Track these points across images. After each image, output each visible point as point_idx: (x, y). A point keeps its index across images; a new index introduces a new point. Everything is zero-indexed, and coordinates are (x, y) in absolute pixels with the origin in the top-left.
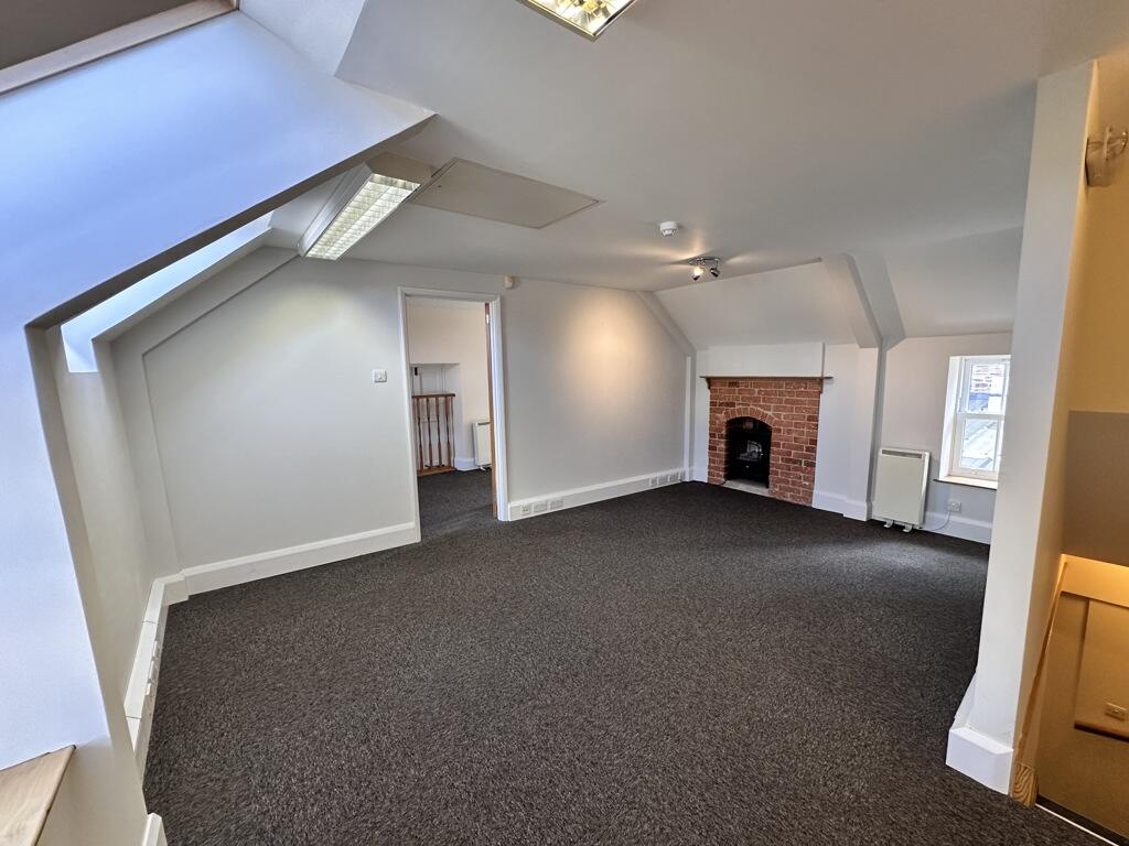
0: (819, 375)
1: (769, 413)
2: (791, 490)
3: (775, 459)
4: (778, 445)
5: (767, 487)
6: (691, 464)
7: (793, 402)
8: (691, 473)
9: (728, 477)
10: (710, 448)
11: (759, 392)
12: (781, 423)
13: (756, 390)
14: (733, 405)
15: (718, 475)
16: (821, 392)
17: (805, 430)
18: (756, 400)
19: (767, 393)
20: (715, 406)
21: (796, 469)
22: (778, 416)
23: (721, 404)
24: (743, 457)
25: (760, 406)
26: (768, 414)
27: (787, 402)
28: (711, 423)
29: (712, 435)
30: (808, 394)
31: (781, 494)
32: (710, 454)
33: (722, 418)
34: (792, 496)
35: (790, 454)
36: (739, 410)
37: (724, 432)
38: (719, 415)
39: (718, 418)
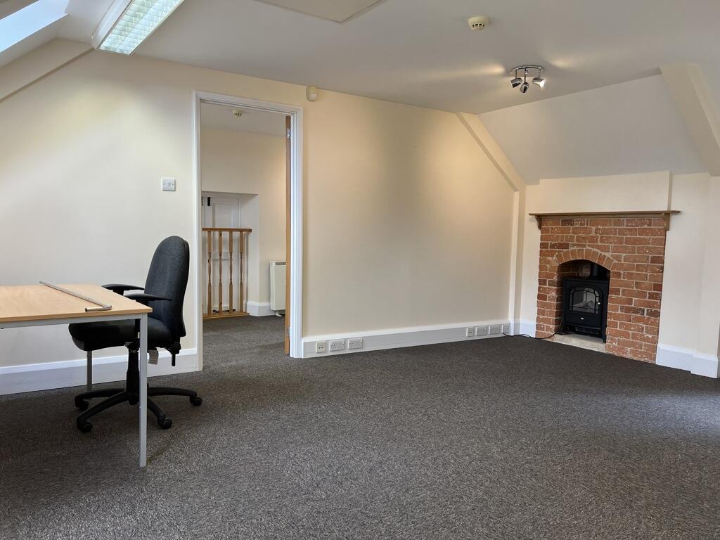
0: (665, 209)
1: (606, 254)
2: (631, 344)
3: (614, 308)
4: (616, 292)
5: (605, 342)
6: (516, 316)
7: (635, 242)
8: (517, 325)
9: (558, 331)
10: (540, 297)
11: (596, 231)
12: (620, 266)
13: (594, 228)
14: (566, 246)
15: (548, 329)
16: (667, 229)
17: (649, 273)
18: (593, 240)
19: (605, 231)
20: (546, 248)
21: (637, 320)
22: (618, 258)
23: (553, 246)
24: (577, 306)
25: (598, 247)
26: (607, 256)
27: (628, 241)
28: (540, 267)
29: (541, 282)
30: (653, 232)
31: (620, 350)
32: (539, 305)
33: (554, 262)
34: (632, 352)
35: (630, 302)
36: (574, 253)
37: (555, 278)
38: (550, 258)
39: (548, 262)
